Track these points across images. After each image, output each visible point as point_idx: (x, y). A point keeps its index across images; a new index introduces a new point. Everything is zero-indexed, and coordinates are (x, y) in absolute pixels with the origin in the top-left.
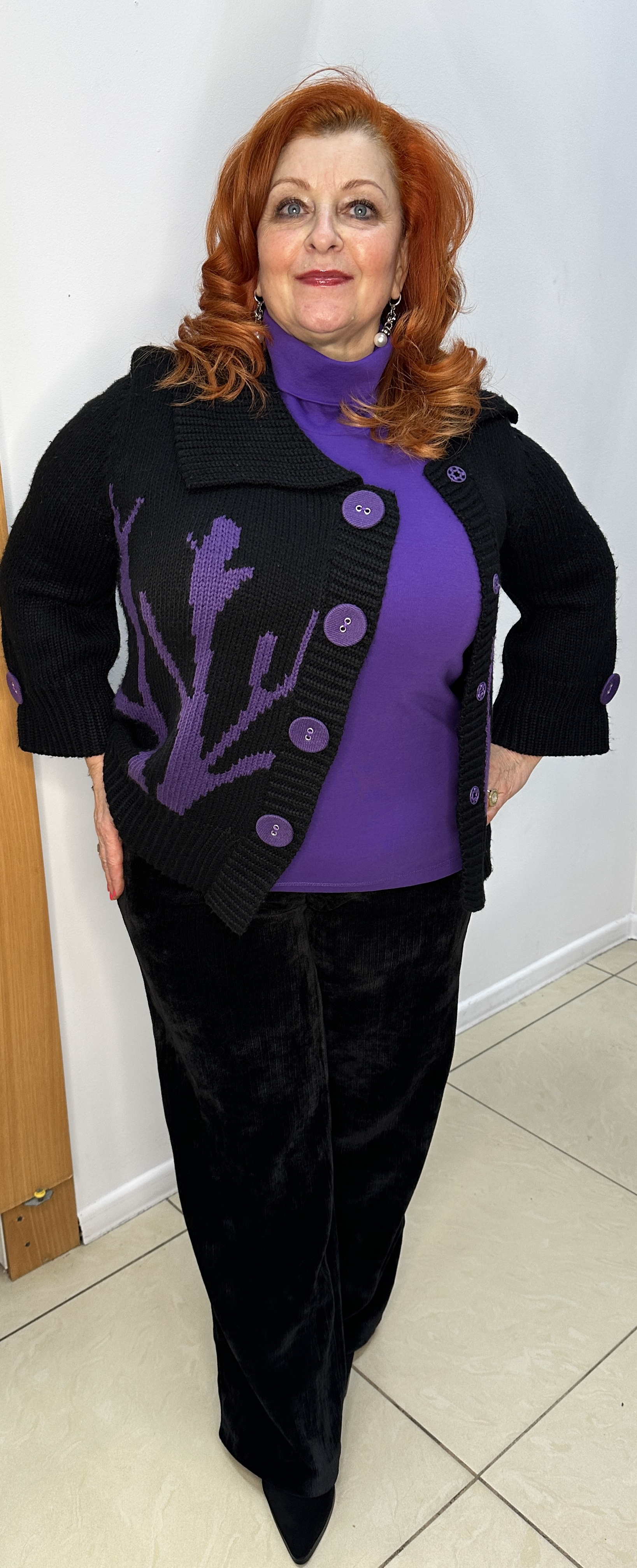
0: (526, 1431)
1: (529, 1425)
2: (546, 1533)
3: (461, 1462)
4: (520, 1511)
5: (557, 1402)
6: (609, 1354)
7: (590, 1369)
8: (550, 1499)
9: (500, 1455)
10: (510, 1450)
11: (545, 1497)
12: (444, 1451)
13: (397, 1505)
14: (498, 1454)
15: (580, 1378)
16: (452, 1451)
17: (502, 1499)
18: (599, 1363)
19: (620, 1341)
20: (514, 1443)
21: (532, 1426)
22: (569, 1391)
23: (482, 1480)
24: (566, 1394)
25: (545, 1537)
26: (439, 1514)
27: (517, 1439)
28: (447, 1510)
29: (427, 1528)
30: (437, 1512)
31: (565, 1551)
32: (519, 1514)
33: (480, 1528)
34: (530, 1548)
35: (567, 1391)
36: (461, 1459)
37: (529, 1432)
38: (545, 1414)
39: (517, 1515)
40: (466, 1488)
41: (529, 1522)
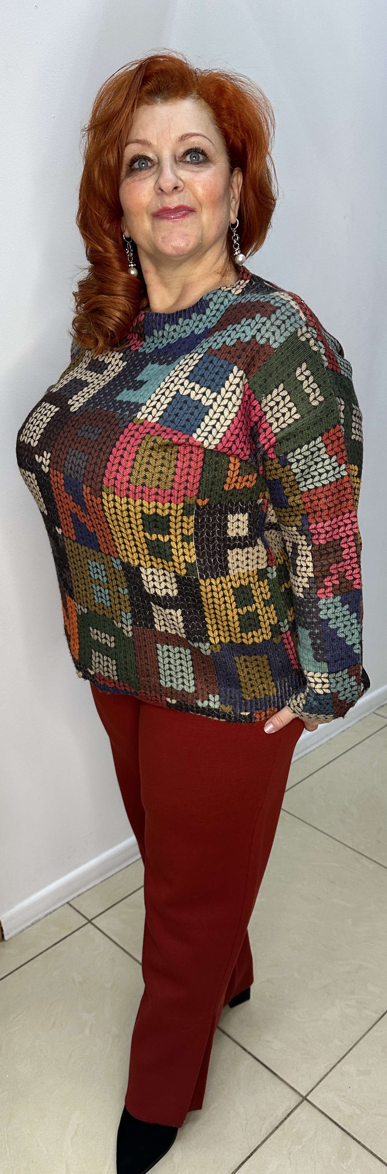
1: (341, 1056)
2: (355, 1136)
3: (293, 1088)
4: (336, 1121)
5: (360, 1039)
7: (383, 1013)
8: (357, 1111)
10: (327, 1076)
11: (354, 1110)
12: (280, 1081)
13: (247, 1124)
14: (319, 1080)
15: (376, 1020)
16: (285, 1080)
17: (323, 1113)
20: (330, 1071)
22: (369, 1030)
23: (308, 1101)
25: (354, 1139)
26: (277, 1128)
27: (333, 1068)
28: (283, 1124)
29: (269, 1139)
31: (369, 1148)
33: (307, 1136)
34: (344, 1148)
36: (292, 1085)
37: (341, 1062)
38: (352, 1049)
39: (334, 1124)
40: (297, 1107)
41: (342, 1129)
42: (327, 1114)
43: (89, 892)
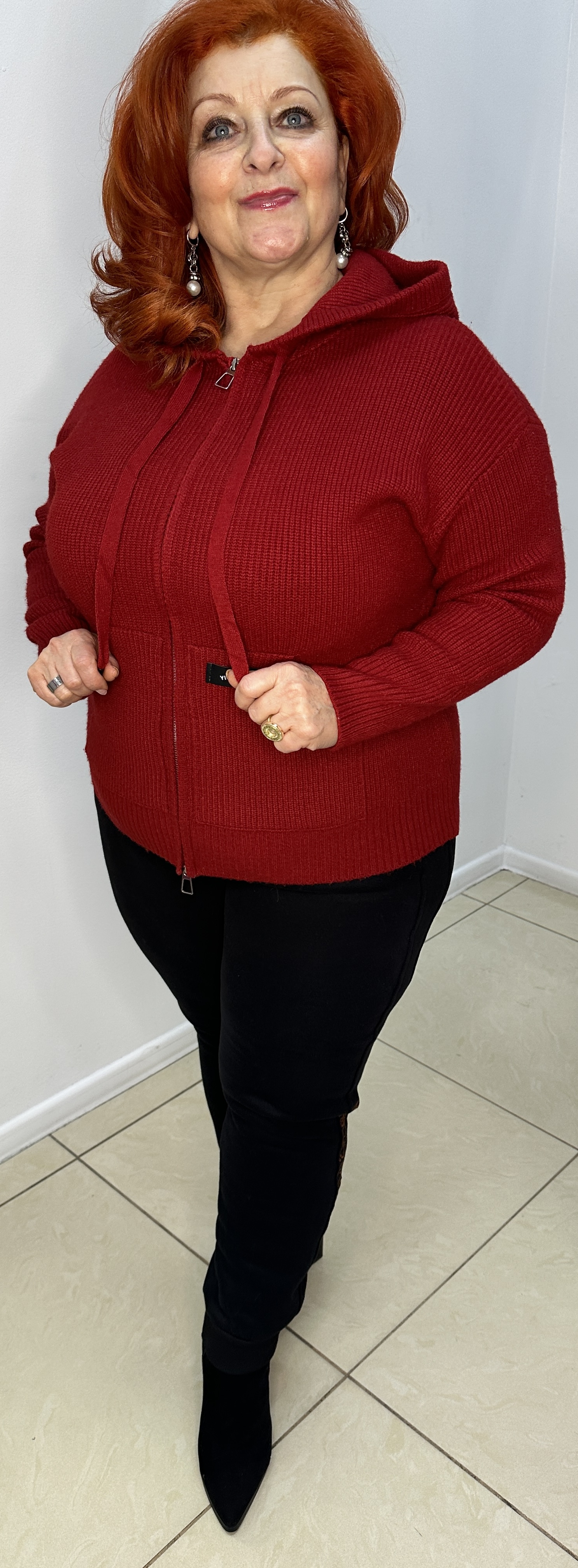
0: (393, 1331)
1: (397, 1325)
2: (409, 1421)
3: (332, 1363)
4: (386, 1403)
5: (423, 1303)
6: (472, 1256)
7: (454, 1270)
8: (415, 1392)
9: (369, 1354)
10: (378, 1349)
11: (410, 1389)
12: (317, 1354)
14: (366, 1354)
15: (445, 1279)
16: (324, 1354)
17: (370, 1393)
18: (463, 1265)
19: (483, 1243)
20: (382, 1342)
21: (400, 1325)
22: (435, 1292)
23: (351, 1379)
24: (432, 1294)
25: (409, 1425)
26: (310, 1411)
27: (385, 1339)
28: (318, 1407)
29: (299, 1425)
30: (308, 1410)
31: (427, 1436)
32: (386, 1406)
33: (349, 1421)
34: (395, 1436)
35: (432, 1292)
36: (332, 1360)
37: (396, 1332)
38: (411, 1314)
39: (383, 1407)
40: (337, 1386)
41: (394, 1413)
42: (375, 1394)
43: (78, 1121)
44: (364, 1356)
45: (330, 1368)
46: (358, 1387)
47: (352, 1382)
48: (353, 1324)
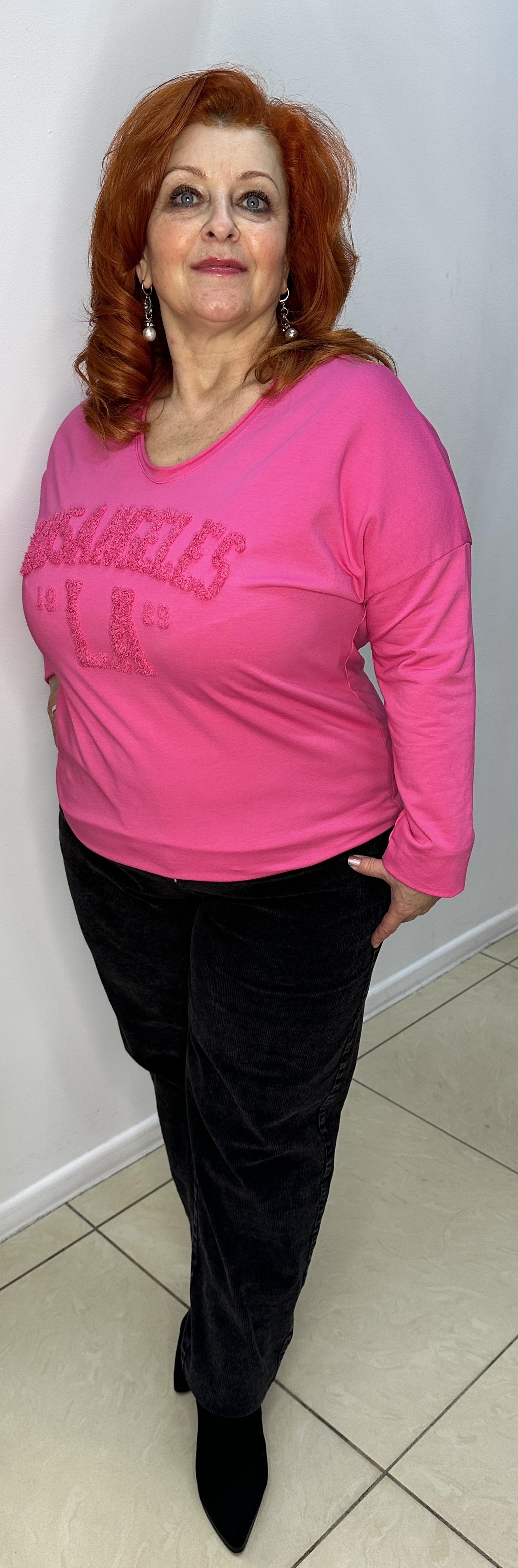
0: (432, 1424)
2: (454, 1526)
3: (368, 1459)
4: (428, 1504)
5: (464, 1392)
6: (511, 1343)
7: (493, 1359)
8: (458, 1492)
9: (407, 1450)
10: (417, 1443)
11: (453, 1490)
12: (352, 1448)
13: (307, 1507)
14: (405, 1449)
15: (484, 1368)
16: (360, 1448)
17: (411, 1494)
20: (421, 1436)
21: (439, 1418)
22: (475, 1380)
23: (390, 1476)
24: (473, 1383)
25: (453, 1530)
26: (348, 1512)
27: (425, 1432)
28: (356, 1508)
29: (337, 1527)
30: (346, 1510)
32: (428, 1508)
33: (388, 1524)
34: (439, 1542)
36: (369, 1456)
37: (434, 1426)
38: (451, 1405)
39: (427, 1511)
40: (374, 1484)
41: (437, 1516)
42: (418, 1497)
43: (95, 1188)
44: (402, 1451)
45: (368, 1464)
46: (398, 1486)
47: (391, 1480)
48: (389, 1416)
